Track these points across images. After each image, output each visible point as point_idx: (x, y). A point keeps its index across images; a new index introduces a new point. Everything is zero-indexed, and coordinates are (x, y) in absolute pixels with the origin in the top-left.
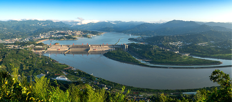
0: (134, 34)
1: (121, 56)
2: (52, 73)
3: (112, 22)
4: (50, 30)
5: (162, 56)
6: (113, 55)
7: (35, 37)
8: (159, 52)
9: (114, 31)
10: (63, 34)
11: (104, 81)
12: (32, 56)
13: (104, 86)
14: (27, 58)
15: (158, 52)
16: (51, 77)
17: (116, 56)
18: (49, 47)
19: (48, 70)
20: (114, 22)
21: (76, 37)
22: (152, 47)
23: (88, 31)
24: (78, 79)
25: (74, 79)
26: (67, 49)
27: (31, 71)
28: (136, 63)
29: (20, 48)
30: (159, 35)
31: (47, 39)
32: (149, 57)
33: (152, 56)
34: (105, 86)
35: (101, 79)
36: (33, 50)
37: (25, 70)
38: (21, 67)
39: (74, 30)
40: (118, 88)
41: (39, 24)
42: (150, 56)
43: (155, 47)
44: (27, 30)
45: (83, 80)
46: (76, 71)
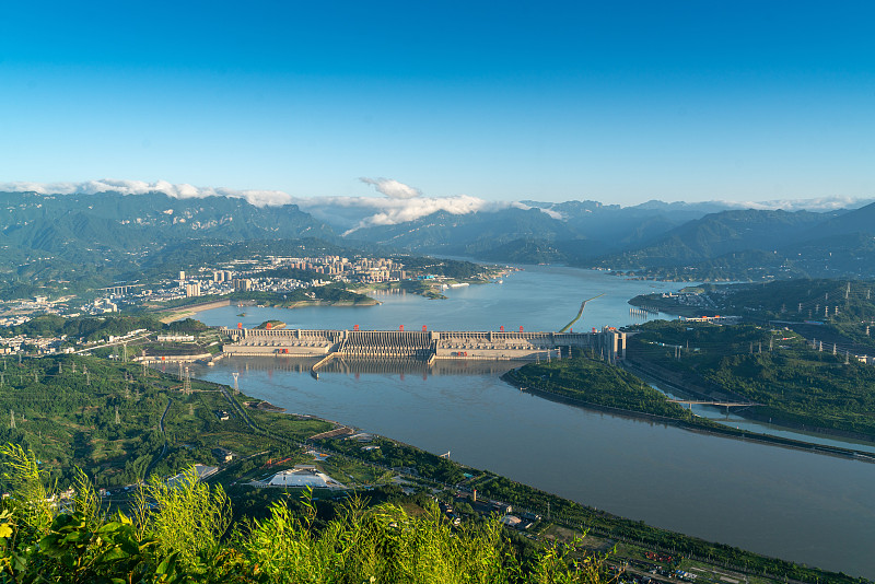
0: (662, 273)
1: (589, 385)
2: (254, 459)
3: (548, 206)
4: (236, 251)
5: (817, 390)
6: (551, 380)
7: (155, 289)
8: (806, 364)
9: (556, 260)
10: (306, 275)
11: (502, 485)
12: (142, 389)
13: (502, 510)
14: (109, 400)
15: (795, 363)
16: (244, 475)
17: (567, 382)
18: (232, 341)
19: (229, 448)
20: (557, 208)
21: (370, 291)
22: (761, 337)
23: (429, 262)
24: (381, 475)
25: (359, 476)
26: (327, 350)
27: (139, 460)
28: (669, 415)
29: (67, 351)
30: (808, 276)
31: (217, 298)
32: (742, 390)
33: (762, 381)
34: (510, 509)
35: (487, 478)
36: (146, 360)
37: (103, 461)
38: (81, 446)
39: (356, 252)
40: (572, 521)
41: (172, 217)
42: (749, 382)
43: (782, 337)
44: (104, 248)
45: (406, 482)
46: (370, 443)
